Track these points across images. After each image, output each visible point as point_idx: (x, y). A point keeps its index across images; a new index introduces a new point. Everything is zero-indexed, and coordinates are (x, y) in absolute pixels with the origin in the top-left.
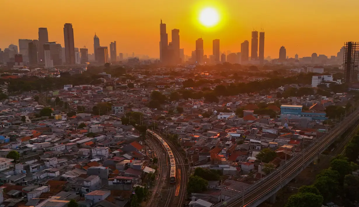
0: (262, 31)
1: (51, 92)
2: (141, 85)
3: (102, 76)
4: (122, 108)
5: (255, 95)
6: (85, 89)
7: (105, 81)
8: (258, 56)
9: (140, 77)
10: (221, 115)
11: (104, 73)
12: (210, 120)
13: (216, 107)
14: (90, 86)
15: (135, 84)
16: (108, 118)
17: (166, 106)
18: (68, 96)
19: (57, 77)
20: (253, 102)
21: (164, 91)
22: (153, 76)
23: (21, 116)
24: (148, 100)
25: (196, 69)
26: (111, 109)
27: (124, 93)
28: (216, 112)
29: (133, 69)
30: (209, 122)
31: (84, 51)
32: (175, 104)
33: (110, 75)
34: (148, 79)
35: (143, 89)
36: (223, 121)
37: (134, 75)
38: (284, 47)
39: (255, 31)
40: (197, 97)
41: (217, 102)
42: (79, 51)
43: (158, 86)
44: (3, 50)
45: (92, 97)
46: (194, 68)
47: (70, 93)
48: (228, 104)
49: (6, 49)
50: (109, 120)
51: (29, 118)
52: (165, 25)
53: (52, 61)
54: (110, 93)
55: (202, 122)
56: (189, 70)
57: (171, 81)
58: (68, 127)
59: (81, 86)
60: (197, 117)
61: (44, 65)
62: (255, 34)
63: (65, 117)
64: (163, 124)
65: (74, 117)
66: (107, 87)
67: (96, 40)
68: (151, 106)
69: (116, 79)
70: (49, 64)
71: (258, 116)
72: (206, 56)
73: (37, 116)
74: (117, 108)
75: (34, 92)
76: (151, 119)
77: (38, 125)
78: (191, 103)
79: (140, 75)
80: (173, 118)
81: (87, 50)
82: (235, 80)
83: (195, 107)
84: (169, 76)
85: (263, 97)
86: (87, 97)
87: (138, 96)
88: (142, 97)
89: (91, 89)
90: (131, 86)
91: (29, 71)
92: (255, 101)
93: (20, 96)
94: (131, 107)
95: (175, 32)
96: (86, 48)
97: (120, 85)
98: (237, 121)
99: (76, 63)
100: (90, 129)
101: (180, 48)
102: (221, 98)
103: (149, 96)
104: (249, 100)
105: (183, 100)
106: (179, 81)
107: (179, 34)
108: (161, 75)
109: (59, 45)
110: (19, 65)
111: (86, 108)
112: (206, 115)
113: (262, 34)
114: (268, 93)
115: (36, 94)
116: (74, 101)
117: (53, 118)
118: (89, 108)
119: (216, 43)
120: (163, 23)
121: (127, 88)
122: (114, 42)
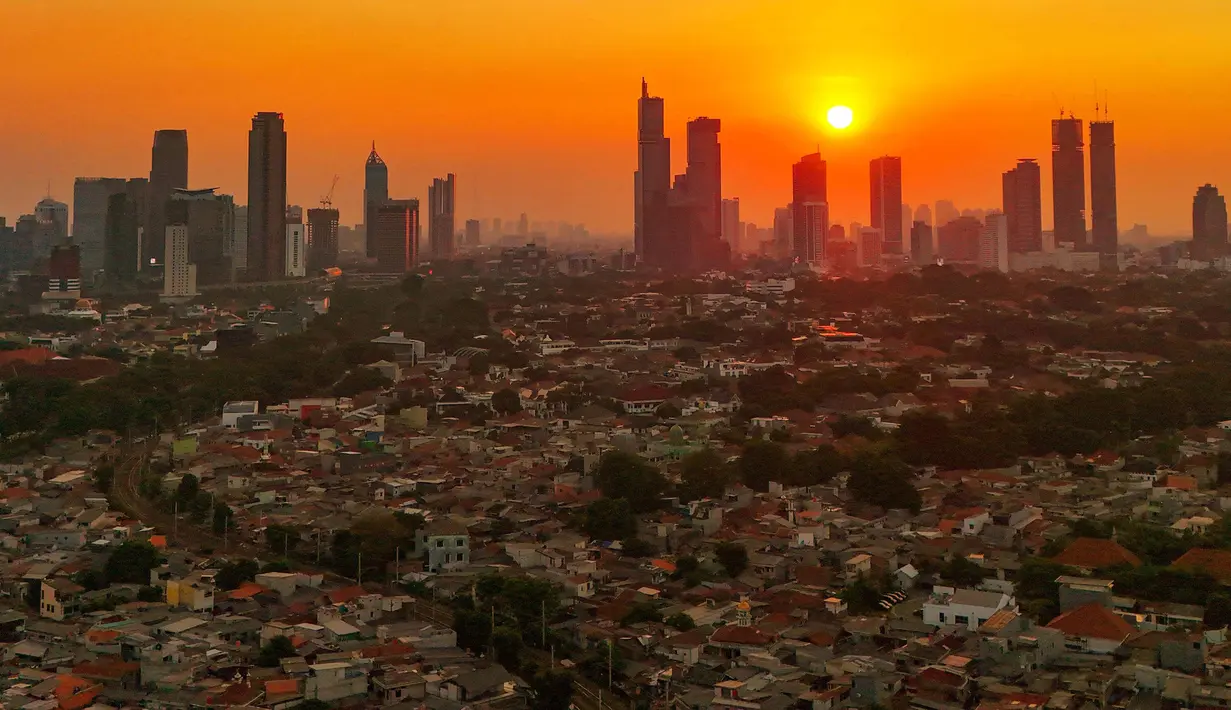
0: (1102, 118)
1: (167, 438)
2: (553, 398)
3: (388, 353)
4: (460, 543)
5: (1104, 468)
6: (311, 419)
7: (398, 376)
8: (1089, 227)
9: (546, 351)
10: (943, 600)
11: (397, 337)
12: (882, 629)
13: (907, 540)
14: (330, 403)
15: (526, 393)
16: (397, 606)
17: (662, 531)
18: (232, 461)
19: (204, 348)
20: (1099, 509)
21: (655, 432)
22: (604, 344)
23: (27, 576)
24: (580, 492)
25: (796, 301)
26: (412, 546)
27: (474, 446)
28: (910, 571)
29: (517, 301)
30: (883, 643)
31: (324, 219)
32: (706, 516)
33: (421, 344)
34: (580, 363)
35: (560, 422)
36: (956, 643)
37: (522, 338)
38: (1215, 189)
39: (1066, 116)
40: (812, 473)
41: (911, 504)
42: (305, 219)
43: (626, 404)
44: (11, 223)
45: (338, 465)
46: (789, 295)
47: (247, 441)
48: (968, 522)
49: (25, 221)
50: (402, 615)
51: (57, 595)
52: (659, 101)
53: (193, 269)
54: (416, 441)
55: (844, 643)
56: (764, 306)
57: (685, 372)
58: (216, 658)
59: (296, 405)
60: (818, 611)
61: (161, 285)
62: (1066, 131)
63: (208, 594)
64: (649, 656)
65: (244, 592)
66: (406, 412)
67: (376, 171)
68: (597, 525)
69: (447, 364)
70: (180, 281)
71: (1137, 609)
72: (839, 229)
73: (90, 582)
74: (440, 544)
75: (101, 440)
76: (593, 613)
77: (85, 639)
78: (783, 513)
79: (548, 339)
80: (699, 615)
81: (335, 214)
82: (988, 370)
83: (806, 538)
84: (675, 343)
85: (1148, 484)
86: (315, 470)
87: (535, 465)
88: (553, 471)
89: (333, 420)
90: (507, 402)
91: (96, 323)
92: (1107, 504)
93: (38, 465)
94: (502, 529)
95: (704, 130)
96: (333, 207)
97: (460, 397)
98: (1032, 647)
99: (287, 273)
100: (311, 684)
101: (723, 198)
102: (926, 479)
103: (587, 469)
104: (1074, 497)
105: (745, 496)
106: (723, 374)
107: (721, 137)
108: (640, 339)
109: (226, 201)
110: (63, 288)
111: (304, 536)
112: (866, 597)
113: (1103, 133)
114: (1167, 456)
115: (104, 448)
116: (256, 496)
117: (156, 595)
118: (314, 536)
119: (886, 175)
120: (650, 97)
121: (490, 416)
122: (445, 179)
